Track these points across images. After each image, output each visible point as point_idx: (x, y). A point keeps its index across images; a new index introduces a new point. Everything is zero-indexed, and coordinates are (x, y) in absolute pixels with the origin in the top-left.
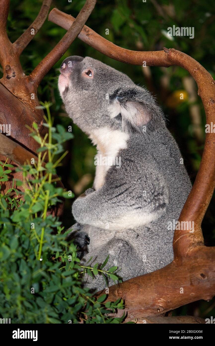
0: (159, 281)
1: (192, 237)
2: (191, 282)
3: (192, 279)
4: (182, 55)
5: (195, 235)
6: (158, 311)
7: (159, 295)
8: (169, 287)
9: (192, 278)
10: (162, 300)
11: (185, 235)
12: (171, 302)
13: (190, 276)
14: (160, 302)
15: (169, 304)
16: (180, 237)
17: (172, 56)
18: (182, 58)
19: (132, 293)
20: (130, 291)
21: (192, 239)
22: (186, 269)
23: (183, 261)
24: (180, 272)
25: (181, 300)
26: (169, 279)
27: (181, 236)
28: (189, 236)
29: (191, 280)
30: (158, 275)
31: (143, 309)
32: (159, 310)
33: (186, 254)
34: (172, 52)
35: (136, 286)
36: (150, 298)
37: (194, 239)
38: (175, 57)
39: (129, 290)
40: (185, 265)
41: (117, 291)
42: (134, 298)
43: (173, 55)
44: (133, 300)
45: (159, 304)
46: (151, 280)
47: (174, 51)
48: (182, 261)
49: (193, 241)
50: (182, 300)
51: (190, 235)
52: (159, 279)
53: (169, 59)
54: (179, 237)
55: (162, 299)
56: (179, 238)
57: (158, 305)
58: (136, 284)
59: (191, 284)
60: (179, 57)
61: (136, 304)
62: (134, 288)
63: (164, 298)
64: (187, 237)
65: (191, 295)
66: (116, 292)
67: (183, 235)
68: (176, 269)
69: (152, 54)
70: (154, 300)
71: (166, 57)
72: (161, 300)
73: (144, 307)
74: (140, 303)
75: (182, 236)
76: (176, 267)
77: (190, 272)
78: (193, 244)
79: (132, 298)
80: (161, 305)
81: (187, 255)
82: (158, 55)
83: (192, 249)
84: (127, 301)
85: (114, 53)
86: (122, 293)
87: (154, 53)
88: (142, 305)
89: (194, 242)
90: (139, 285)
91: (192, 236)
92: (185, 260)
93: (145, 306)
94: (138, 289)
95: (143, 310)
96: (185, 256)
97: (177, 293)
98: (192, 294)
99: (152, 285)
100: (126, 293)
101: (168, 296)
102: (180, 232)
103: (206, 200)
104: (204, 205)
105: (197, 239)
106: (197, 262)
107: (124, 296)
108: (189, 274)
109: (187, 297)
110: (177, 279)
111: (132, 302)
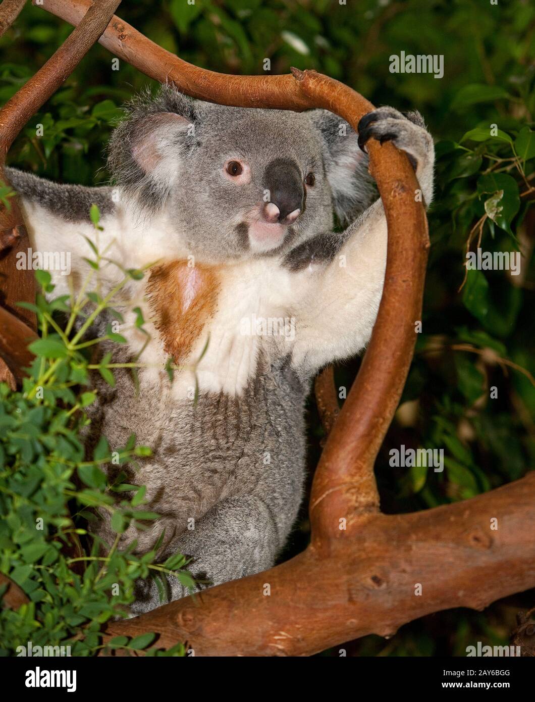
0: (277, 593)
1: (353, 494)
2: (350, 594)
3: (352, 587)
4: (332, 86)
5: (359, 489)
7: (276, 625)
8: (301, 606)
9: (351, 585)
10: (284, 636)
11: (337, 488)
12: (303, 639)
13: (347, 581)
14: (279, 639)
15: (299, 645)
16: (327, 492)
17: (310, 85)
18: (333, 91)
19: (216, 619)
20: (212, 614)
21: (354, 498)
22: (339, 565)
23: (333, 548)
24: (324, 572)
25: (325, 635)
26: (300, 588)
27: (328, 490)
28: (348, 491)
29: (349, 590)
30: (276, 580)
33: (340, 532)
34: (310, 77)
35: (225, 603)
36: (257, 632)
37: (357, 497)
38: (318, 88)
39: (210, 612)
40: (337, 557)
41: (184, 615)
42: (220, 630)
43: (312, 84)
44: (217, 636)
45: (276, 643)
46: (259, 590)
47: (315, 77)
48: (329, 547)
49: (356, 501)
50: (329, 637)
51: (350, 489)
52: (278, 588)
53: (305, 92)
54: (323, 493)
55: (283, 633)
56: (324, 496)
57: (275, 647)
58: (224, 599)
59: (351, 600)
60: (326, 89)
61: (225, 645)
62: (220, 609)
63: (288, 631)
64: (342, 494)
65: (348, 623)
66: (180, 616)
67: (332, 487)
69: (267, 82)
70: (266, 635)
71: (298, 89)
72: (280, 635)
73: (242, 651)
74: (233, 642)
75: (331, 491)
76: (316, 560)
77: (348, 572)
78: (356, 508)
79: (216, 631)
80: (280, 647)
81: (342, 533)
82: (279, 84)
83: (352, 519)
84: (204, 637)
86: (194, 619)
87: (269, 80)
88: (238, 647)
89: (357, 505)
90: (231, 601)
91: (353, 490)
92: (336, 545)
93: (245, 650)
94: (229, 611)
96: (338, 536)
97: (317, 619)
98: (352, 623)
99: (260, 602)
100: (203, 619)
101: (297, 626)
102: (326, 481)
103: (385, 410)
104: (381, 420)
105: (364, 497)
106: (364, 550)
107: (197, 626)
108: (345, 578)
109: (339, 629)
110: (319, 588)
111: (216, 641)
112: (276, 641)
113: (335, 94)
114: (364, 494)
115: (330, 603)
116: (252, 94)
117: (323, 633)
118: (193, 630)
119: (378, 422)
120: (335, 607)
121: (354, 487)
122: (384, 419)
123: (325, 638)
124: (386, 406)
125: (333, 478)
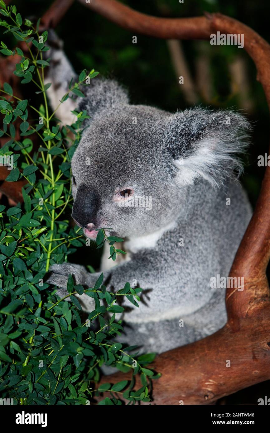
0: (206, 355)
1: (253, 289)
2: (254, 354)
3: (254, 350)
5: (257, 286)
6: (206, 398)
7: (206, 375)
8: (222, 363)
9: (254, 348)
10: (212, 382)
12: (224, 384)
13: (251, 346)
14: (208, 385)
15: (222, 388)
19: (167, 372)
20: (164, 370)
21: (254, 292)
22: (246, 336)
23: (241, 324)
24: (237, 341)
25: (239, 381)
26: (221, 351)
28: (250, 288)
29: (253, 352)
30: (205, 346)
32: (207, 396)
33: (245, 314)
34: (217, 18)
35: (172, 362)
36: (194, 380)
37: (256, 292)
39: (163, 368)
40: (244, 330)
42: (170, 379)
43: (218, 22)
44: (168, 383)
46: (194, 353)
48: (239, 324)
50: (241, 382)
51: (251, 286)
55: (211, 380)
56: (234, 291)
57: (206, 390)
58: (172, 359)
59: (254, 358)
61: (173, 389)
62: (169, 366)
63: (214, 379)
64: (246, 289)
68: (231, 336)
70: (200, 382)
72: (209, 382)
73: (185, 392)
74: (179, 387)
76: (231, 333)
77: (252, 340)
78: (255, 299)
79: (168, 380)
80: (210, 389)
81: (247, 315)
83: (253, 306)
88: (182, 391)
89: (256, 296)
90: (177, 361)
91: (253, 287)
92: (243, 323)
93: (187, 392)
94: (175, 367)
95: (184, 397)
96: (244, 317)
97: (233, 371)
98: (255, 373)
99: (196, 360)
101: (220, 376)
105: (261, 291)
106: (262, 326)
108: (250, 344)
109: (247, 377)
110: (233, 351)
111: (168, 387)
112: (206, 386)
114: (260, 289)
115: (241, 360)
119: (268, 242)
120: (244, 363)
121: (254, 285)
123: (238, 383)
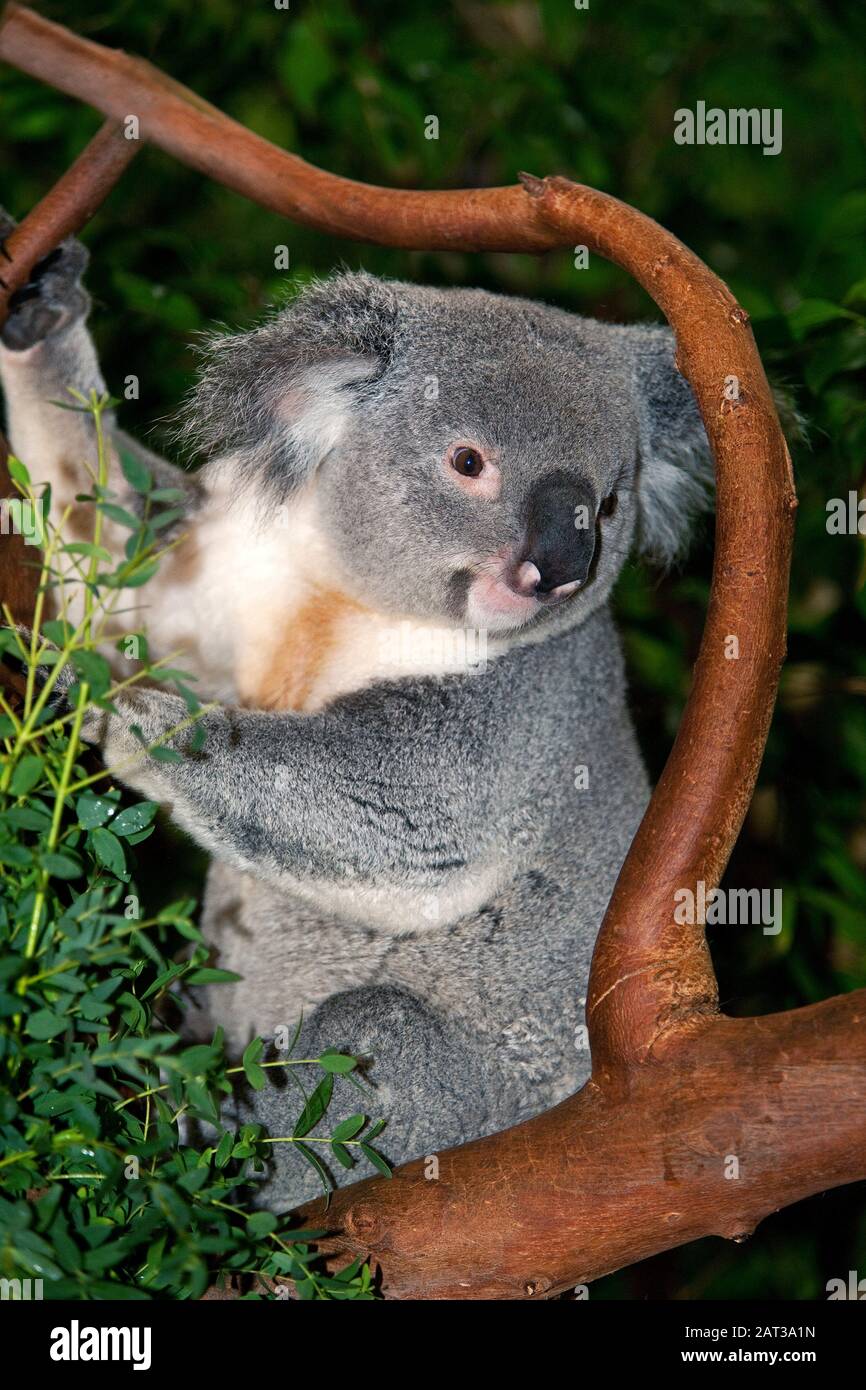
0: (530, 1170)
1: (667, 981)
2: (668, 1167)
3: (670, 1154)
4: (599, 205)
5: (679, 972)
6: (531, 1291)
7: (530, 1228)
8: (575, 1192)
9: (669, 1150)
11: (638, 972)
12: (582, 1252)
13: (662, 1143)
15: (575, 1263)
16: (619, 981)
17: (557, 206)
18: (601, 216)
19: (416, 1221)
20: (408, 1213)
21: (671, 988)
22: (646, 1115)
23: (632, 1083)
24: (619, 1129)
25: (623, 1242)
26: (572, 1160)
27: (621, 977)
28: (658, 976)
29: (665, 1159)
30: (528, 1146)
31: (463, 1285)
32: (533, 1287)
33: (645, 1054)
34: (556, 190)
35: (432, 1193)
36: (495, 1241)
37: (676, 988)
38: (572, 212)
39: (405, 1209)
40: (640, 1099)
41: (354, 1216)
42: (426, 1239)
43: (559, 203)
44: (420, 1252)
46: (496, 1166)
47: (565, 189)
48: (626, 1081)
49: (675, 995)
50: (630, 1244)
51: (662, 972)
52: (531, 1161)
53: (546, 219)
54: (611, 983)
56: (614, 987)
58: (431, 1184)
59: (669, 1176)
60: (587, 213)
61: (435, 1268)
62: (423, 1203)
64: (647, 982)
65: (666, 1219)
66: (350, 1218)
67: (629, 970)
68: (603, 1117)
69: (474, 202)
70: (513, 1247)
71: (533, 213)
73: (469, 1276)
74: (451, 1262)
75: (626, 977)
76: (603, 1106)
77: (664, 1127)
78: (674, 1008)
79: (418, 1244)
80: (539, 1267)
81: (650, 1054)
82: (497, 205)
83: (667, 1029)
84: (396, 1255)
85: (307, 202)
86: (376, 1222)
87: (478, 199)
88: (460, 1271)
89: (676, 1001)
90: (445, 1187)
91: (668, 975)
92: (639, 1079)
93: (474, 1275)
94: (441, 1207)
95: (467, 1288)
96: (642, 1061)
97: (607, 1215)
98: (671, 1218)
99: (500, 1186)
100: (393, 1223)
102: (618, 958)
103: (724, 821)
104: (718, 840)
105: (690, 986)
106: (692, 1085)
107: (382, 1236)
108: (658, 1137)
109: (649, 1230)
110: (610, 1158)
111: (419, 1260)
113: (604, 221)
114: (688, 981)
115: (630, 1184)
116: (447, 225)
117: (620, 1239)
118: (375, 1242)
119: (711, 844)
120: (639, 1191)
121: (670, 970)
122: (721, 836)
123: (623, 1248)
124: (726, 814)
125: (629, 953)
